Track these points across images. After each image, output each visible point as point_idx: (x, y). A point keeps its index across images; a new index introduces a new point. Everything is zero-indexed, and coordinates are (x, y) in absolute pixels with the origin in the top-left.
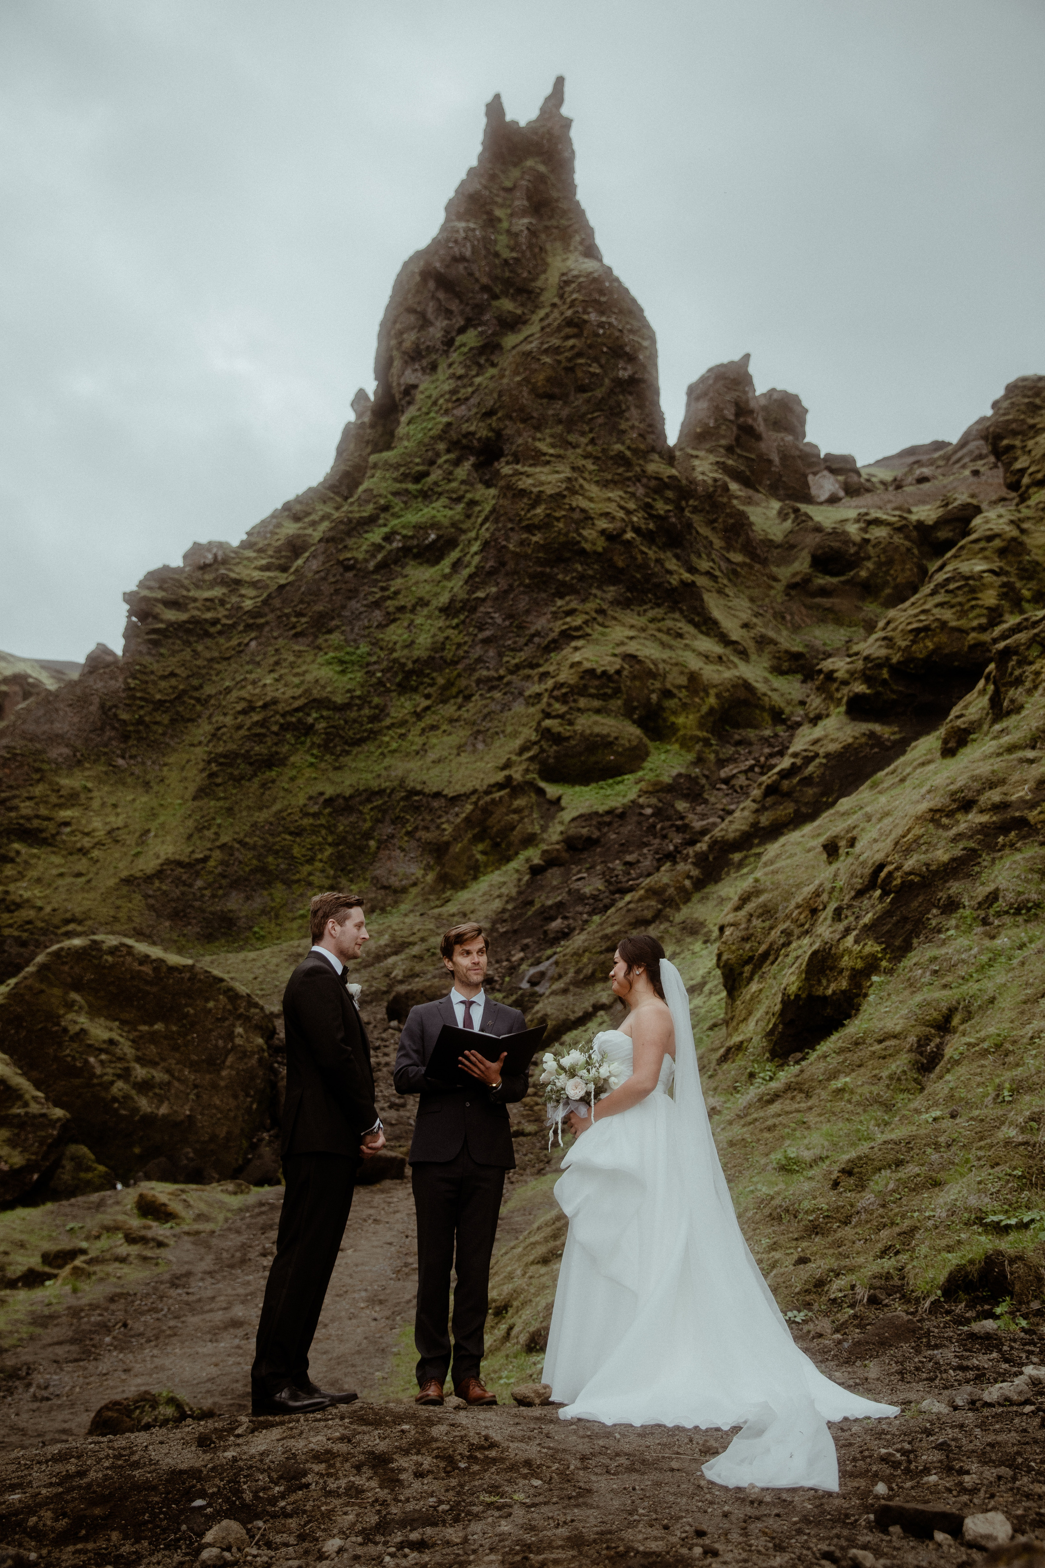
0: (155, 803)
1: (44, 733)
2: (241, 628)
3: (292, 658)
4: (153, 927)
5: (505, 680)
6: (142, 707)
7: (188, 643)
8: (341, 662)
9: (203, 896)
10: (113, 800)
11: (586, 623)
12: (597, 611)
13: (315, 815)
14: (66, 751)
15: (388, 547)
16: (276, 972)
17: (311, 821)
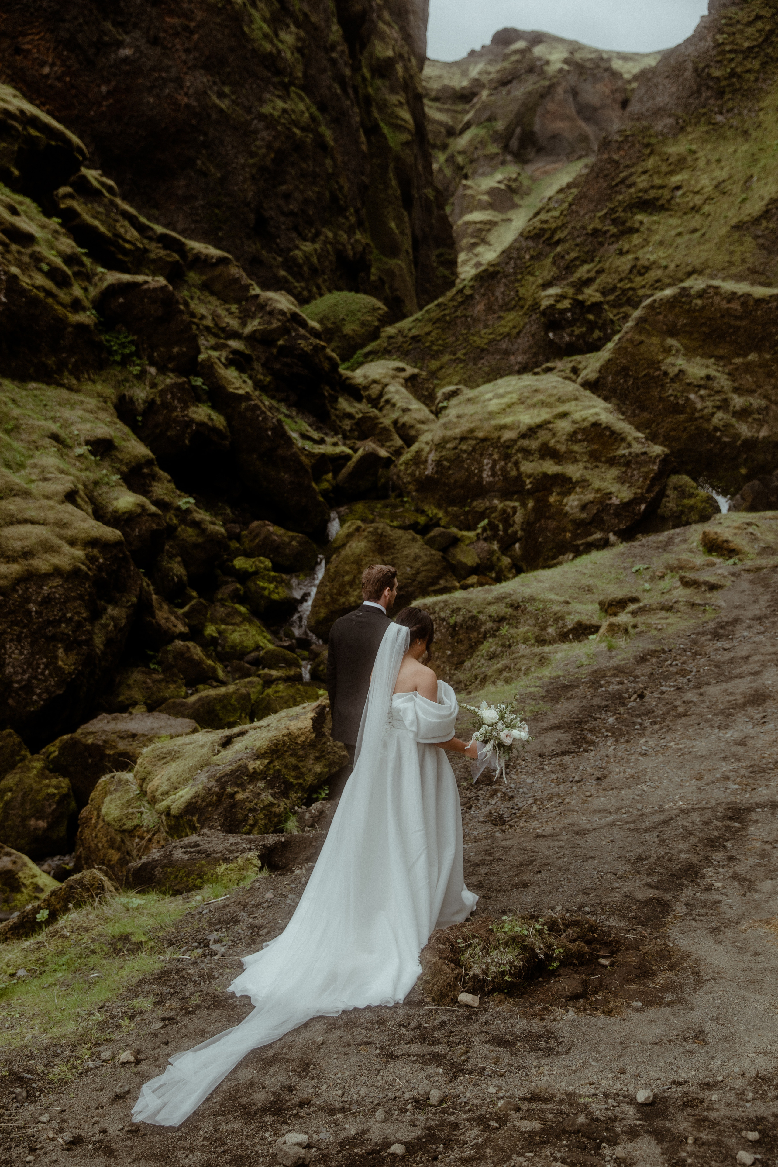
0: (755, 149)
1: (648, 110)
4: (766, 264)
6: (732, 60)
10: (716, 156)
14: (669, 121)
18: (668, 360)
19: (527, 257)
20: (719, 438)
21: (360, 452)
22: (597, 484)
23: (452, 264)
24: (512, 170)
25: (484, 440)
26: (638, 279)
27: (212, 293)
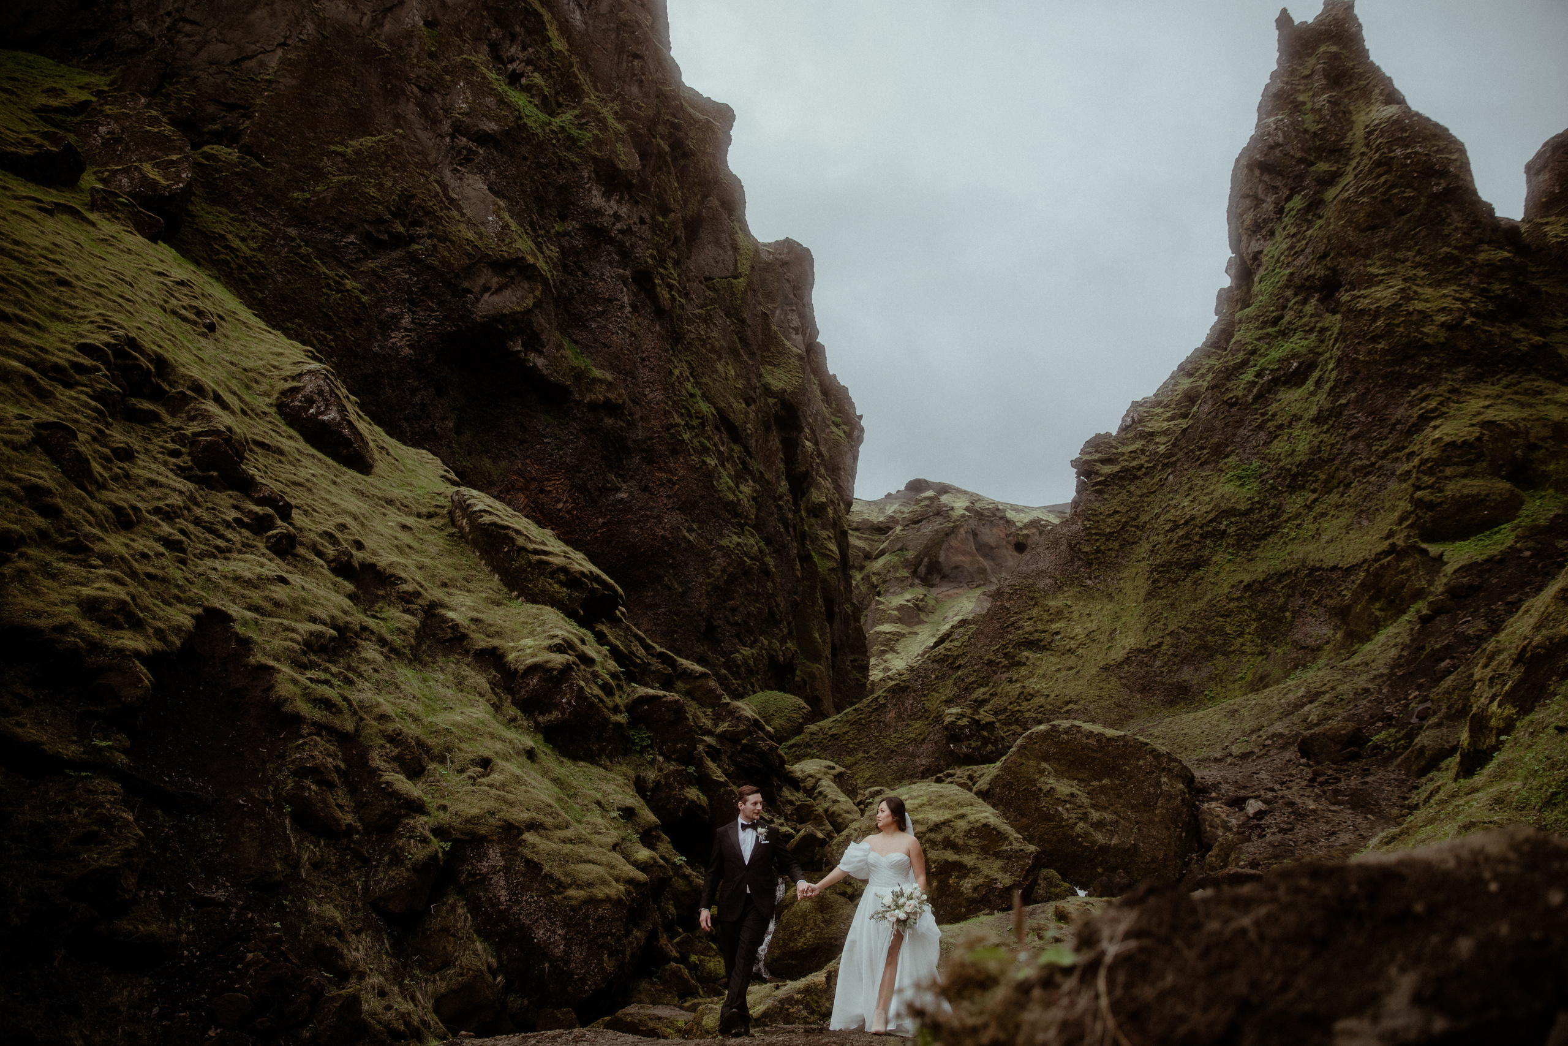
0: (1117, 609)
2: (1159, 468)
3: (1201, 483)
4: (1129, 700)
5: (1377, 466)
6: (1097, 540)
7: (1123, 487)
8: (1240, 478)
9: (1162, 672)
10: (1087, 611)
11: (1441, 403)
12: (1449, 392)
13: (1239, 599)
14: (1049, 581)
15: (1261, 382)
16: (1218, 726)
17: (1236, 604)
18: (1042, 779)
19: (933, 677)
20: (1081, 843)
21: (802, 833)
22: (986, 871)
23: (865, 669)
24: (919, 592)
26: (1025, 703)
27: (693, 699)
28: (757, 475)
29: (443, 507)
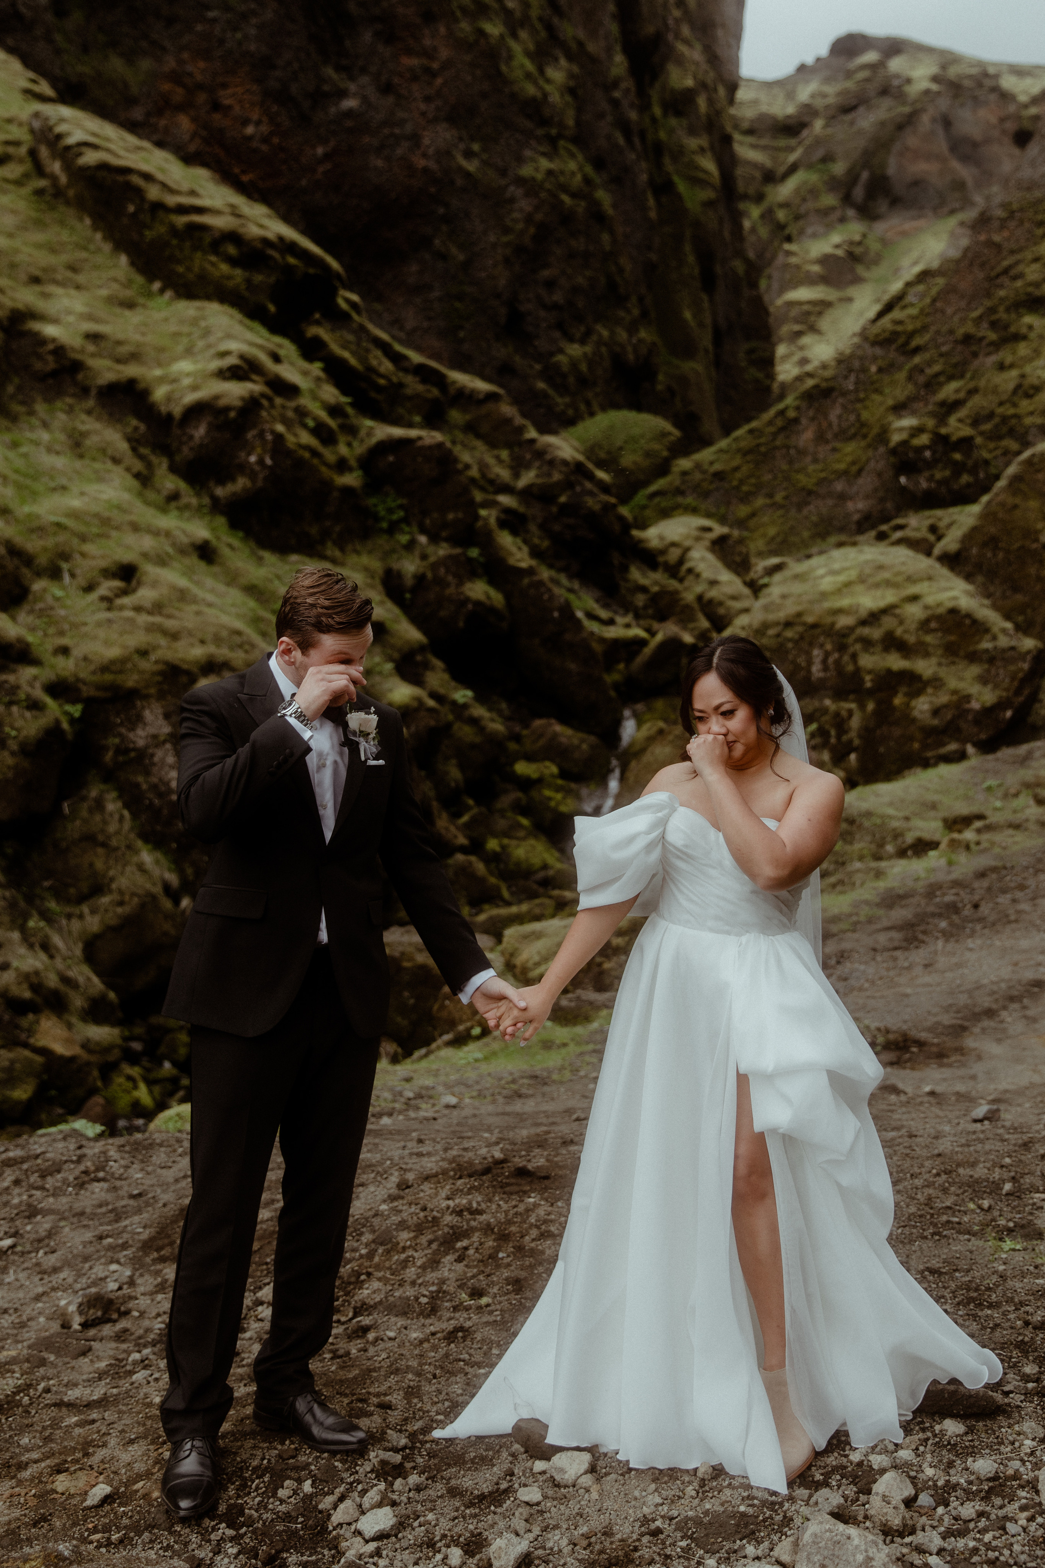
19: (874, 369)
21: (659, 637)
22: (953, 683)
23: (768, 363)
24: (854, 230)
25: (814, 626)
26: (1025, 403)
27: (478, 436)
28: (574, 46)
29: (17, 144)
